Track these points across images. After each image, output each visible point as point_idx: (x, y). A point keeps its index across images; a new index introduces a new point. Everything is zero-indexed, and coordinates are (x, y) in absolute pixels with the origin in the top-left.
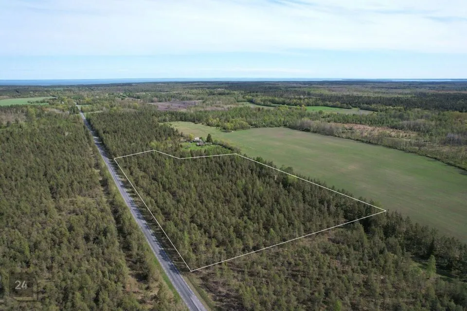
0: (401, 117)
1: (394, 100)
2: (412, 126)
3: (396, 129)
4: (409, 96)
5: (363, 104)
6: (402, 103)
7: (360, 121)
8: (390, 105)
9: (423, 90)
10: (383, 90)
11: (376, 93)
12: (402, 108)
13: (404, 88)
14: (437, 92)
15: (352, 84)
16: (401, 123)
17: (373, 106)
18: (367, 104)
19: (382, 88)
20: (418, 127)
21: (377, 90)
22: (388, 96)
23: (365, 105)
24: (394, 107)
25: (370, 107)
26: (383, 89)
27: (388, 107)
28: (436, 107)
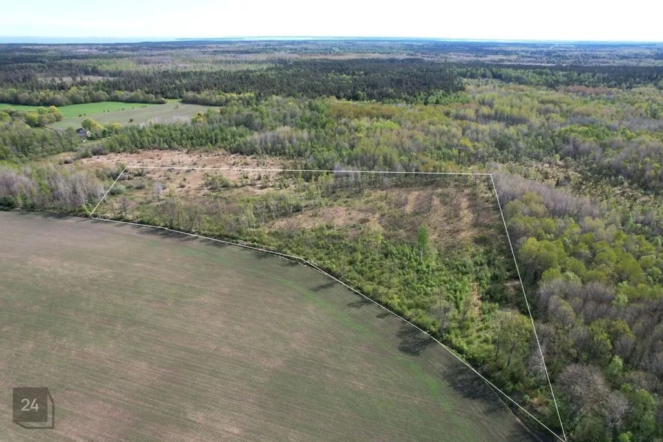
0: (248, 124)
1: (241, 78)
2: (269, 145)
3: (242, 153)
4: (265, 67)
5: (187, 90)
6: (252, 83)
7: (168, 140)
8: (233, 90)
9: (282, 55)
10: (229, 57)
11: (217, 62)
12: (252, 95)
13: (257, 52)
14: (299, 57)
15: (183, 48)
16: (248, 138)
17: (204, 95)
18: (193, 90)
19: (229, 52)
20: (280, 146)
21: (219, 57)
22: (233, 69)
23: (190, 94)
24: (240, 93)
25: (198, 96)
26: (228, 55)
27: (228, 95)
28: (304, 90)
